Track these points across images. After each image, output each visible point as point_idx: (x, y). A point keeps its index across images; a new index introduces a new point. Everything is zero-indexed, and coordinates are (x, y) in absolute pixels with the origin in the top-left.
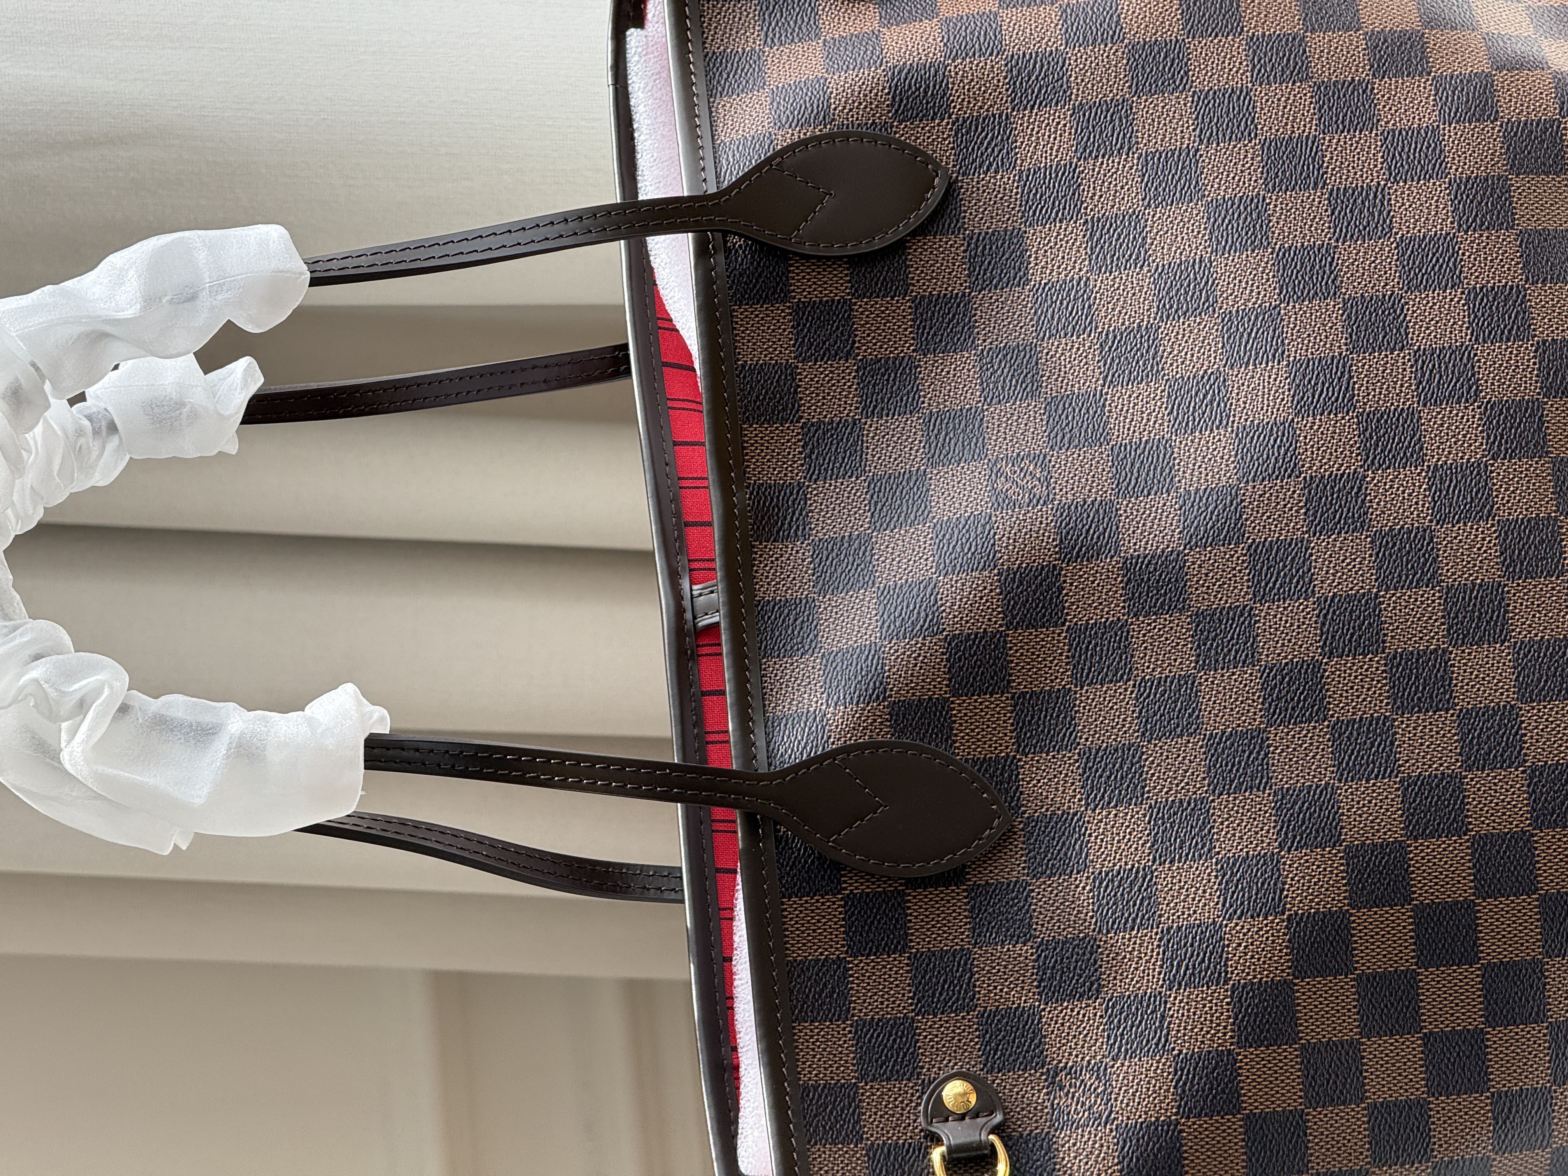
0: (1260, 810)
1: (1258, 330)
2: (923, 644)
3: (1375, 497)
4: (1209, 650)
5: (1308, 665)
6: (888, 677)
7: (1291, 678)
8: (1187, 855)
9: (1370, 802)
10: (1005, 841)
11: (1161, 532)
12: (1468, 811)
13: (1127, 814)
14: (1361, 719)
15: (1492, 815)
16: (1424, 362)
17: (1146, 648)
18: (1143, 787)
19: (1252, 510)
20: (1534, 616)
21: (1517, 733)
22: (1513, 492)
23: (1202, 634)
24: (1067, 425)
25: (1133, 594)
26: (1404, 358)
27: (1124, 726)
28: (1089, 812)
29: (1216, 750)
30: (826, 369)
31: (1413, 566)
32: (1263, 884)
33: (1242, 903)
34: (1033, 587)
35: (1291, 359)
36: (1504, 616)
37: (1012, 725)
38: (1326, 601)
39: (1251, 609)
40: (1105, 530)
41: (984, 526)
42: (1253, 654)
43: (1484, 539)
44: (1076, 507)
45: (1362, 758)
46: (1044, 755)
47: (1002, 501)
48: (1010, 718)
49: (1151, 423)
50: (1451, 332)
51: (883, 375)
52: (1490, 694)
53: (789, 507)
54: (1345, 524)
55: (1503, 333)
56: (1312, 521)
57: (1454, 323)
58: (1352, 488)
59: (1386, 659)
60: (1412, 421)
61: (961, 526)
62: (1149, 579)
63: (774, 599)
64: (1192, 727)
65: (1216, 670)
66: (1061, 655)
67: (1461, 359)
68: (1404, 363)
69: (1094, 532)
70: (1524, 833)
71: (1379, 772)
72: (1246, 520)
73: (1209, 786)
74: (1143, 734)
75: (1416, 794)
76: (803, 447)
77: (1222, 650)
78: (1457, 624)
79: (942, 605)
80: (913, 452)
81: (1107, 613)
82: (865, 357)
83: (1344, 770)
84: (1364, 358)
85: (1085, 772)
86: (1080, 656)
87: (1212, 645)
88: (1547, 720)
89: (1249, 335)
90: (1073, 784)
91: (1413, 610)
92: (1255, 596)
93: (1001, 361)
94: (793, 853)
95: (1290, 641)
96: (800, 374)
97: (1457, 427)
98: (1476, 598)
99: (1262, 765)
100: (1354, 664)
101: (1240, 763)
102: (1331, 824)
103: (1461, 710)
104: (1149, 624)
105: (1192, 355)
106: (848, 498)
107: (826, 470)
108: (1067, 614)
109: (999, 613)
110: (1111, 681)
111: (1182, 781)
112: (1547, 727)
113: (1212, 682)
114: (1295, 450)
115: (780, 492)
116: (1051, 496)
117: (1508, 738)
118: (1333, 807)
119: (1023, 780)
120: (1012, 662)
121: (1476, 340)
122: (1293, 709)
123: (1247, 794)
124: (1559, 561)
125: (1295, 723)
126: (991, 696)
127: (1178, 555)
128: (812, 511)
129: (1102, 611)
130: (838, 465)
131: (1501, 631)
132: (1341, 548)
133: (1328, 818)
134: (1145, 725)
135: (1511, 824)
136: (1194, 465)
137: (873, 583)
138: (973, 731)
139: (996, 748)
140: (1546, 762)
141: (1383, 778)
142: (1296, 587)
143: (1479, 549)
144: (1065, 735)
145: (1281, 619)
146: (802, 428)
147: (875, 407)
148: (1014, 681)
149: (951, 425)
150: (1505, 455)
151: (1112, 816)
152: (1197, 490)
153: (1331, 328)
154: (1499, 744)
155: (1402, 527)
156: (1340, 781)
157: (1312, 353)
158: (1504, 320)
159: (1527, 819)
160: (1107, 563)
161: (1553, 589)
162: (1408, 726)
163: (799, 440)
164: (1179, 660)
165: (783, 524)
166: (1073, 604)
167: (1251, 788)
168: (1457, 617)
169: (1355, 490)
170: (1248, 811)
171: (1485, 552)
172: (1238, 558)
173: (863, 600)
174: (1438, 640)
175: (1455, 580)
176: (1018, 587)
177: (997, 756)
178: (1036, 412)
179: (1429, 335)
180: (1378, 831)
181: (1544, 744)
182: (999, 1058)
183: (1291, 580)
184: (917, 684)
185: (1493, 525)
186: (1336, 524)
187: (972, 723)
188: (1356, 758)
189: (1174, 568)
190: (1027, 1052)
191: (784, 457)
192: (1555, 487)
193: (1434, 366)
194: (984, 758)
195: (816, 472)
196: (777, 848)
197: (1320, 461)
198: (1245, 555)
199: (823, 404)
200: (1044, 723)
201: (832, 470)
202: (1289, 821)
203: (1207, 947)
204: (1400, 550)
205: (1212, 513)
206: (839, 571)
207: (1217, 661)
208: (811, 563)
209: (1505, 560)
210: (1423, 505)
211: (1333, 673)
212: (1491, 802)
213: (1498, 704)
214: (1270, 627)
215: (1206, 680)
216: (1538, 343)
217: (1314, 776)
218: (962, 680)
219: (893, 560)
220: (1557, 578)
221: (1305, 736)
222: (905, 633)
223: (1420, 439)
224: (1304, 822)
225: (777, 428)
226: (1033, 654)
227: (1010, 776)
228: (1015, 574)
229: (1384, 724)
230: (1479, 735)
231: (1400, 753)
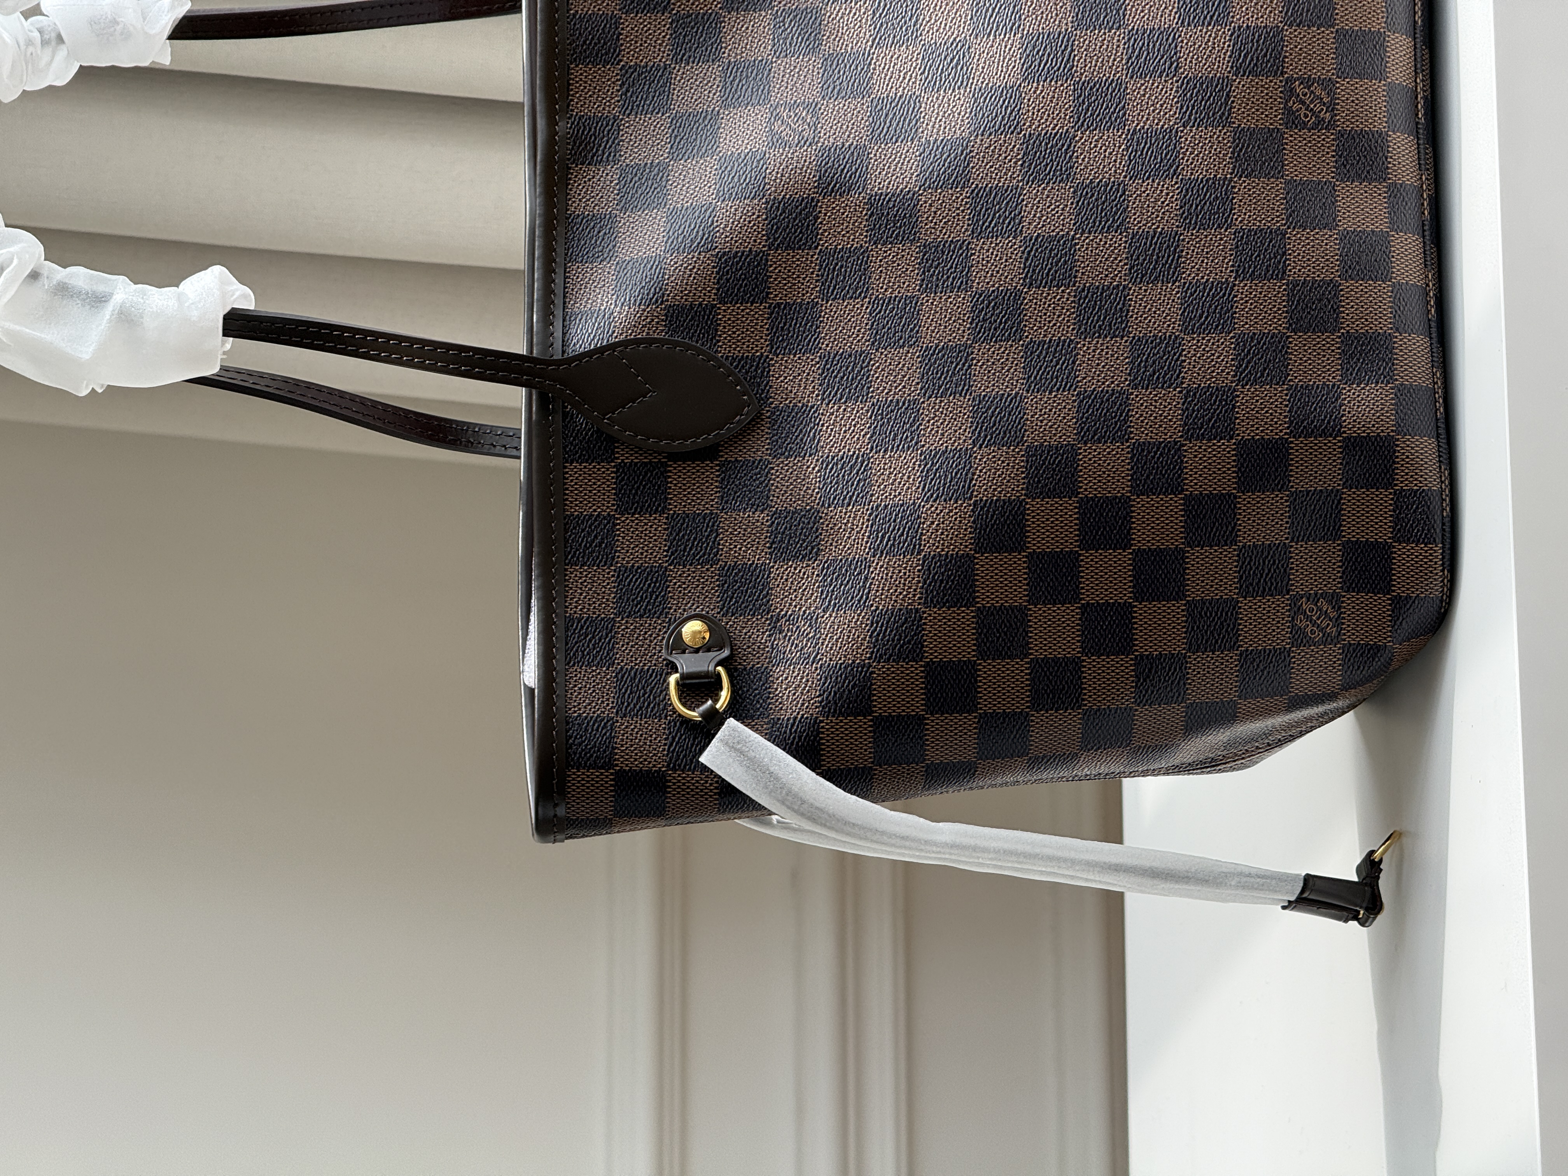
0: (960, 412)
1: (1001, 6)
2: (699, 259)
3: (1081, 154)
4: (932, 276)
5: (1011, 294)
6: (667, 285)
7: (996, 303)
8: (898, 446)
9: (1050, 410)
10: (754, 426)
11: (902, 174)
12: (1131, 422)
13: (853, 409)
14: (1050, 340)
15: (1151, 426)
16: (1135, 40)
17: (881, 271)
18: (869, 388)
19: (979, 159)
20: (1203, 262)
21: (1177, 360)
22: (1197, 155)
23: (927, 262)
24: (838, 78)
25: (875, 226)
26: (1119, 36)
27: (858, 336)
28: (824, 406)
29: (929, 360)
30: (645, 20)
31: (1106, 214)
32: (956, 474)
33: (938, 489)
34: (794, 215)
35: (1025, 32)
36: (1178, 260)
37: (768, 329)
38: (1031, 240)
39: (969, 243)
40: (857, 170)
41: (759, 161)
42: (967, 282)
43: (1167, 194)
44: (836, 149)
45: (1048, 374)
46: (792, 357)
47: (776, 140)
48: (766, 324)
49: (906, 81)
50: (1162, 16)
51: (693, 28)
52: (1159, 325)
53: (604, 136)
54: (1053, 176)
55: (1205, 18)
56: (1027, 172)
57: (1165, 8)
58: (1063, 145)
59: (1076, 291)
60: (1119, 90)
61: (740, 160)
62: (888, 214)
63: (583, 213)
64: (912, 339)
65: (936, 293)
66: (812, 273)
67: (1167, 40)
68: (1118, 41)
69: (848, 172)
70: (1176, 443)
71: (1061, 385)
72: (973, 168)
73: (921, 389)
74: (873, 343)
75: (1090, 406)
76: (620, 86)
77: (942, 276)
78: (1137, 265)
79: (717, 226)
80: (711, 95)
81: (853, 240)
82: (678, 11)
83: (1032, 382)
84: (1086, 34)
85: (823, 373)
86: (828, 275)
87: (934, 272)
88: (1204, 350)
89: (994, 10)
90: (813, 382)
91: (1102, 251)
92: (973, 232)
93: (791, 21)
94: (577, 426)
95: (998, 272)
96: (623, 23)
97: (1156, 97)
98: (1156, 244)
99: (965, 375)
100: (1049, 294)
101: (948, 371)
102: (1017, 427)
103: (1134, 338)
104: (885, 252)
105: (946, 25)
106: (654, 131)
107: (638, 106)
108: (820, 239)
109: (763, 235)
110: (851, 298)
111: (900, 384)
112: (1203, 355)
113: (932, 303)
114: (1019, 111)
115: (597, 123)
116: (816, 139)
117: (1170, 363)
118: (1020, 413)
119: (773, 376)
120: (771, 277)
121: (1183, 23)
122: (995, 329)
123: (951, 398)
124: (1229, 216)
125: (996, 342)
126: (752, 305)
127: (914, 195)
128: (623, 141)
129: (849, 238)
130: (648, 102)
131: (1174, 273)
132: (1048, 196)
133: (1015, 422)
134: (875, 336)
135: (1166, 435)
136: (936, 119)
137: (665, 205)
138: (734, 333)
139: (752, 348)
140: (1200, 385)
141: (1064, 391)
142: (1007, 227)
143: (1163, 203)
144: (810, 341)
145: (992, 254)
146: (621, 70)
147: (684, 55)
148: (772, 293)
149: (745, 74)
150: (1194, 123)
151: (841, 410)
152: (936, 140)
153: (1061, 7)
154: (1162, 368)
155: (1101, 181)
156: (1028, 391)
157: (1043, 28)
158: (1208, 7)
159: (1179, 431)
160: (855, 198)
161: (1221, 239)
162: (1088, 348)
163: (617, 80)
164: (907, 283)
165: (597, 150)
166: (825, 231)
167: (955, 393)
168: (1138, 259)
169: (1065, 147)
170: (951, 412)
171: (1168, 205)
172: (962, 200)
173: (655, 218)
174: (1121, 278)
175: (1140, 228)
176: (781, 215)
177: (753, 355)
178: (814, 66)
179: (1143, 17)
180: (1055, 435)
181: (1200, 369)
182: (734, 604)
183: (1004, 221)
184: (690, 291)
185: (1176, 183)
186: (1046, 175)
187: (734, 327)
188: (1043, 374)
189: (909, 205)
190: (757, 600)
191: (604, 93)
192: (1233, 153)
193: (1143, 44)
194: (743, 356)
195: (630, 107)
196: (564, 421)
197: (1039, 121)
198: (969, 198)
199: (641, 50)
200: (794, 329)
201: (643, 106)
202: (983, 422)
203: (907, 523)
204: (1096, 200)
205: (945, 160)
206: (639, 192)
207: (937, 286)
208: (617, 184)
209: (1184, 213)
210: (1120, 164)
211: (1031, 301)
212: (1151, 415)
213: (1165, 333)
214: (983, 259)
215: (927, 301)
216: (1234, 28)
217: (1007, 387)
218: (728, 290)
219: (683, 186)
220: (1226, 231)
221: (1003, 353)
222: (684, 248)
223: (1124, 106)
224: (994, 425)
225: (599, 69)
226: (789, 271)
227: (763, 372)
228: (780, 203)
229: (1069, 346)
230: (1147, 358)
231: (1080, 371)
